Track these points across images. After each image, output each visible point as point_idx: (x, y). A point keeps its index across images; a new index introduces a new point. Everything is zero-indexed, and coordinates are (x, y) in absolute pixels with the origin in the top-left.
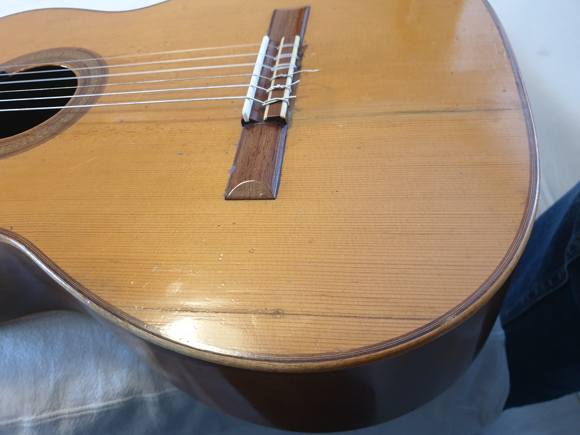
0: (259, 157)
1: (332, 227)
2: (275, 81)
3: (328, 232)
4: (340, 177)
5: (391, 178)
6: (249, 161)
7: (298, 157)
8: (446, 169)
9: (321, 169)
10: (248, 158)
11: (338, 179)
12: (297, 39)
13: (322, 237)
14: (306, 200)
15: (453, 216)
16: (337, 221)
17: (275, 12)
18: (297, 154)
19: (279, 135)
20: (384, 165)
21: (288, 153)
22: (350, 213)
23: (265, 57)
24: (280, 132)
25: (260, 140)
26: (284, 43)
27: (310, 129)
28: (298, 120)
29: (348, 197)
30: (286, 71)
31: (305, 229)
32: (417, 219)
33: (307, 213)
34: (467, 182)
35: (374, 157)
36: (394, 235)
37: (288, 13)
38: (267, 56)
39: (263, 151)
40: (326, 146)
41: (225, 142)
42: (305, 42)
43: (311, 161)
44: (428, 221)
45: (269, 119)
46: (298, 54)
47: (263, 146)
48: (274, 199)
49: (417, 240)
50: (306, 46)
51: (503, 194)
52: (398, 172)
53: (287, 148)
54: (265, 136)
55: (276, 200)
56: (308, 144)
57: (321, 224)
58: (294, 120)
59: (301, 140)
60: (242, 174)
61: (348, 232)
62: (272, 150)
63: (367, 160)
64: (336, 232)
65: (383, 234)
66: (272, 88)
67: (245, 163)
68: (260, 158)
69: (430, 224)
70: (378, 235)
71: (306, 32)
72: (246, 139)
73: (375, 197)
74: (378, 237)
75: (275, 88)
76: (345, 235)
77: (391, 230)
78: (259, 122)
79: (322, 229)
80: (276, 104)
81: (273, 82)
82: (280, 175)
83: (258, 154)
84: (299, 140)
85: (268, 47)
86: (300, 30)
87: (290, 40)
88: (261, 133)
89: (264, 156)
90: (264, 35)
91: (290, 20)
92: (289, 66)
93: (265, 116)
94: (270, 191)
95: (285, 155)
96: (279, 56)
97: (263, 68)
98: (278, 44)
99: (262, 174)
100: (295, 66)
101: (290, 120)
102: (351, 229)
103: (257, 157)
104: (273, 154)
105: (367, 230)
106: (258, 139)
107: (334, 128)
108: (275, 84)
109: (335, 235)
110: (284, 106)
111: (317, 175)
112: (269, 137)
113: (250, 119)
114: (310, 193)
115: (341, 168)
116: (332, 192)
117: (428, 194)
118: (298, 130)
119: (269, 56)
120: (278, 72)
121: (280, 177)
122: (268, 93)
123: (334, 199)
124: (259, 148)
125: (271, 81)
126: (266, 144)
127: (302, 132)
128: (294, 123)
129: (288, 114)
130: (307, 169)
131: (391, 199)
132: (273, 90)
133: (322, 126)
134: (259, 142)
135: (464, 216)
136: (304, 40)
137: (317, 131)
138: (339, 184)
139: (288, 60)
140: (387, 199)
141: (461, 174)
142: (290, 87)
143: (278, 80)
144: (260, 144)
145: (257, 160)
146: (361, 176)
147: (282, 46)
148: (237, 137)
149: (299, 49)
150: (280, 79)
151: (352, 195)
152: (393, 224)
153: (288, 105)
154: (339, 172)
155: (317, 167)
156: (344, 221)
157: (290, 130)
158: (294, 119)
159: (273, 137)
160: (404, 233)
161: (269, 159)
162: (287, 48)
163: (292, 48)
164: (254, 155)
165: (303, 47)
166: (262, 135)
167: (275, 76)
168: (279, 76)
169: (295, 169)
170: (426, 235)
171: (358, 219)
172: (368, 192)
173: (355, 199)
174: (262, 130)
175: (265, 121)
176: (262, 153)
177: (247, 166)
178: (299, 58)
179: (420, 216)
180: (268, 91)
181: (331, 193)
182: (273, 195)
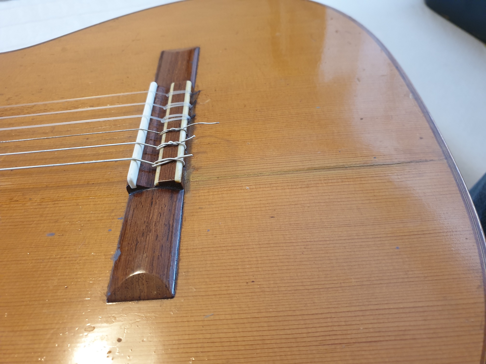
0: (149, 238)
1: (252, 338)
2: (166, 135)
3: (247, 347)
4: (254, 259)
5: (317, 259)
6: (137, 243)
7: (199, 233)
8: (379, 242)
9: (230, 248)
10: (136, 239)
11: (252, 262)
12: (189, 84)
13: (241, 357)
14: (214, 297)
15: (401, 311)
16: (258, 329)
17: (163, 53)
18: (198, 228)
19: (174, 203)
20: (305, 240)
21: (188, 226)
22: (273, 314)
23: (154, 106)
24: (175, 200)
25: (150, 213)
26: (175, 89)
27: (211, 193)
28: (196, 181)
29: (268, 290)
30: (178, 123)
31: (217, 344)
32: (358, 318)
33: (217, 317)
34: (407, 259)
35: (292, 229)
36: (333, 347)
37: (177, 54)
38: (155, 105)
39: (155, 228)
40: (233, 216)
41: (107, 214)
42: (198, 86)
43: (216, 238)
44: (373, 321)
45: (161, 185)
46: (191, 103)
47: (155, 220)
48: (172, 297)
49: (363, 353)
50: (199, 91)
51: (453, 274)
52: (324, 249)
53: (185, 221)
54: (157, 206)
55: (174, 299)
56: (211, 213)
57: (238, 335)
58: (192, 182)
59: (202, 208)
60: (128, 264)
61: (275, 346)
62: (166, 225)
63: (284, 234)
64: (258, 347)
65: (320, 347)
66: (163, 145)
67: (133, 247)
68: (152, 238)
69: (376, 326)
70: (313, 348)
71: (198, 76)
72: (134, 211)
73: (301, 288)
74: (314, 352)
75: (166, 144)
76: (271, 350)
77: (328, 338)
78: (149, 188)
79: (239, 343)
80: (169, 165)
81: (164, 137)
82: (178, 261)
83: (148, 233)
84: (200, 208)
85: (156, 94)
86: (191, 73)
87: (181, 86)
88: (152, 203)
89: (156, 236)
90: (152, 81)
91: (180, 63)
92: (181, 117)
93: (156, 181)
94: (166, 287)
95: (183, 230)
96: (170, 105)
97: (151, 120)
98: (168, 91)
99: (154, 262)
100: (189, 117)
101: (187, 182)
102: (278, 341)
103: (148, 238)
104: (168, 231)
105: (298, 340)
106: (148, 211)
107: (240, 191)
108: (166, 141)
109: (258, 351)
110: (179, 167)
111: (225, 258)
112: (162, 207)
113: (137, 185)
114: (219, 285)
115: (254, 246)
116: (247, 283)
117: (365, 279)
118: (197, 195)
119: (158, 106)
120: (170, 125)
121: (178, 264)
122: (159, 150)
123: (250, 294)
124: (149, 225)
125: (162, 135)
126: (159, 218)
127: (203, 198)
128: (192, 186)
129: (184, 175)
130: (212, 249)
131: (321, 290)
132: (164, 147)
133: (225, 189)
134: (150, 215)
135: (413, 310)
136: (196, 84)
137: (221, 195)
138: (255, 269)
139: (179, 110)
140: (317, 290)
141: (398, 248)
142: (184, 143)
143: (170, 134)
144: (150, 218)
145: (147, 242)
146: (281, 257)
147: (172, 93)
148: (123, 208)
149: (192, 96)
150: (173, 133)
151: (272, 286)
152: (329, 329)
153: (183, 165)
154: (253, 253)
155: (224, 245)
156: (266, 328)
157: (187, 195)
158: (191, 180)
159: (166, 206)
160: (345, 341)
161: (162, 239)
162: (178, 95)
163: (184, 95)
164: (143, 234)
165: (196, 93)
166: (153, 205)
167: (165, 129)
168: (170, 129)
169: (197, 250)
170: (374, 344)
171: (286, 323)
172: (292, 281)
173: (277, 293)
174: (153, 199)
175: (156, 186)
176: (153, 232)
177: (135, 251)
178: (192, 106)
179: (360, 313)
180: (158, 148)
181: (245, 284)
182: (170, 293)
